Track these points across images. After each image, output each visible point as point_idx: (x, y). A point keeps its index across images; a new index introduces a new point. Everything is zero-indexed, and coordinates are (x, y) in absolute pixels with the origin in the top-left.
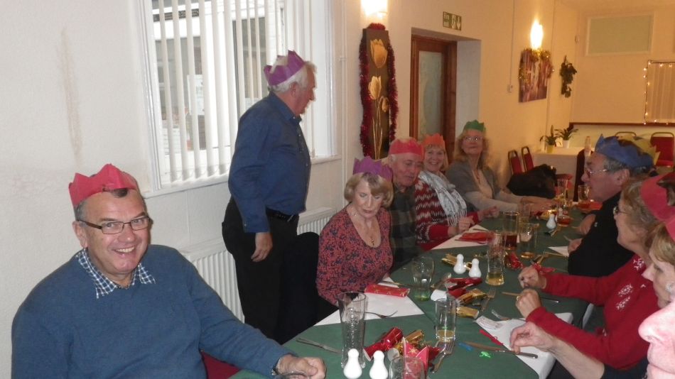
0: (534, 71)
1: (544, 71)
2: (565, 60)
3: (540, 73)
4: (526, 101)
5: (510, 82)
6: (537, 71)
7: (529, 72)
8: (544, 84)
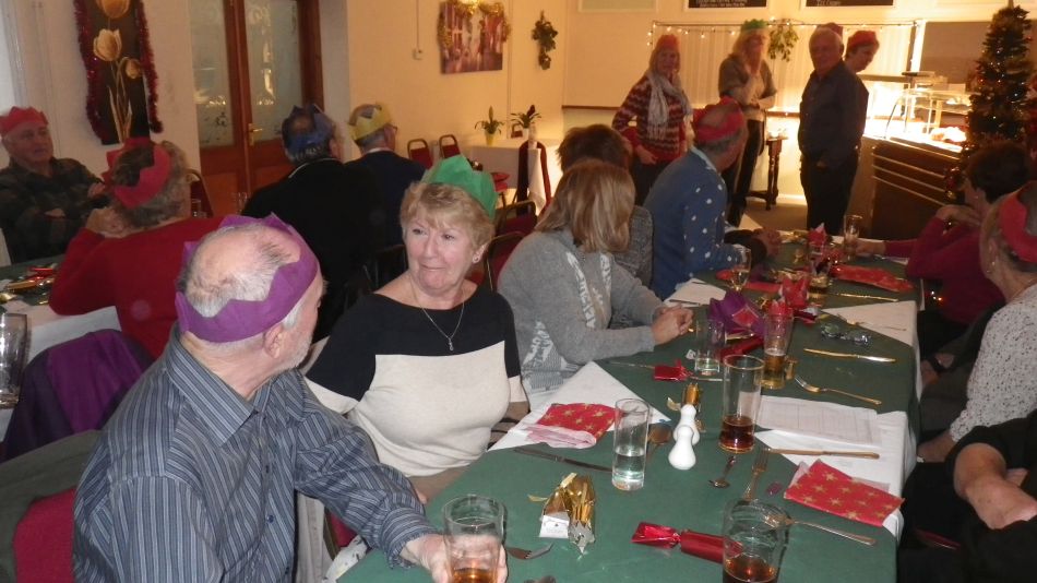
0: (470, 31)
1: (494, 32)
2: (542, 17)
3: (483, 34)
4: (454, 71)
5: (418, 46)
6: (476, 33)
7: (456, 31)
8: (494, 49)
